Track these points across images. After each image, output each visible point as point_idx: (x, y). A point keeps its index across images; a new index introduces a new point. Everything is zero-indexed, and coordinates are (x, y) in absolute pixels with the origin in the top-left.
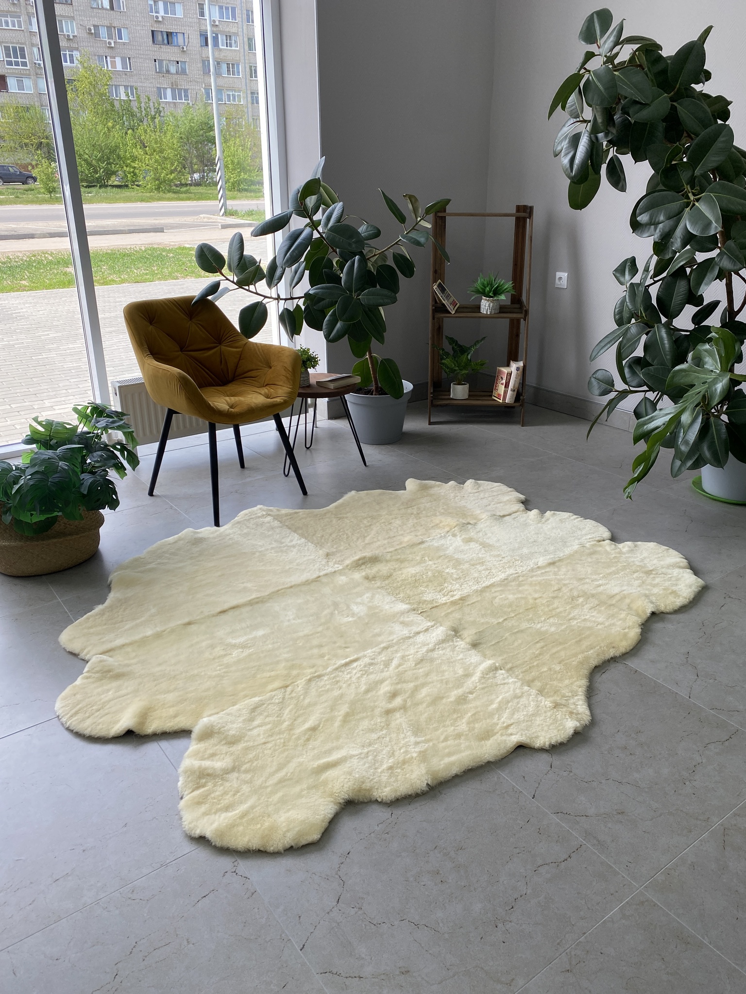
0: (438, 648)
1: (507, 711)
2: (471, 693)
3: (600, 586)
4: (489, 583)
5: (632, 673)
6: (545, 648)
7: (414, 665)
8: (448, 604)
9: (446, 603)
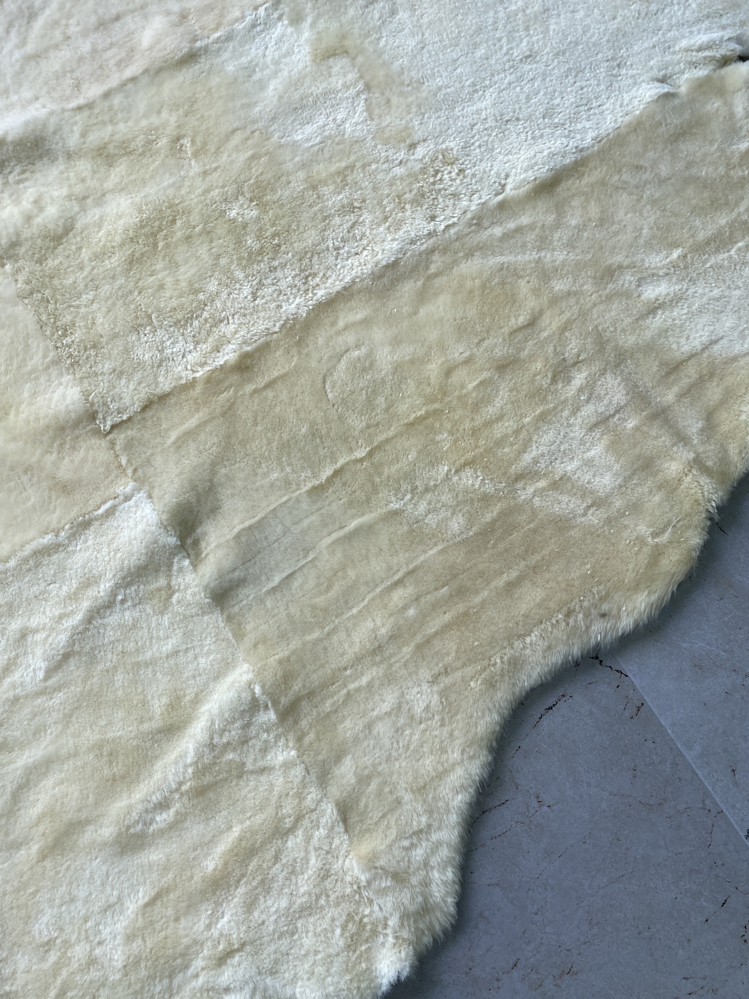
0: (123, 601)
1: (241, 890)
2: (163, 805)
3: (653, 308)
4: (338, 286)
5: (627, 714)
6: (411, 612)
7: (41, 674)
8: (198, 389)
9: (192, 384)
